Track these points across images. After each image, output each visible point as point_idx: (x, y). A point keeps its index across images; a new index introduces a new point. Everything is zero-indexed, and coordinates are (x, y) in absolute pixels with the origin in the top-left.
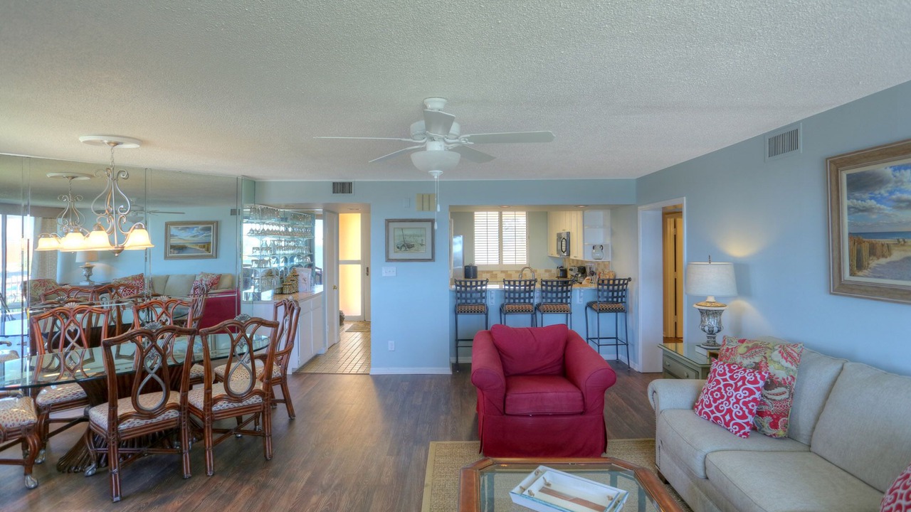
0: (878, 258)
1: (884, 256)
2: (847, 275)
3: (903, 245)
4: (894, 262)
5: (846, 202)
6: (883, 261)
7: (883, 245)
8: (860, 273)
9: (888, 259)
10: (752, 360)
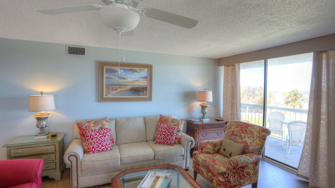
0: (114, 91)
1: (116, 90)
2: (104, 96)
3: (121, 88)
4: (118, 92)
5: (105, 75)
6: (115, 92)
7: (115, 88)
8: (109, 95)
9: (117, 91)
10: (99, 127)
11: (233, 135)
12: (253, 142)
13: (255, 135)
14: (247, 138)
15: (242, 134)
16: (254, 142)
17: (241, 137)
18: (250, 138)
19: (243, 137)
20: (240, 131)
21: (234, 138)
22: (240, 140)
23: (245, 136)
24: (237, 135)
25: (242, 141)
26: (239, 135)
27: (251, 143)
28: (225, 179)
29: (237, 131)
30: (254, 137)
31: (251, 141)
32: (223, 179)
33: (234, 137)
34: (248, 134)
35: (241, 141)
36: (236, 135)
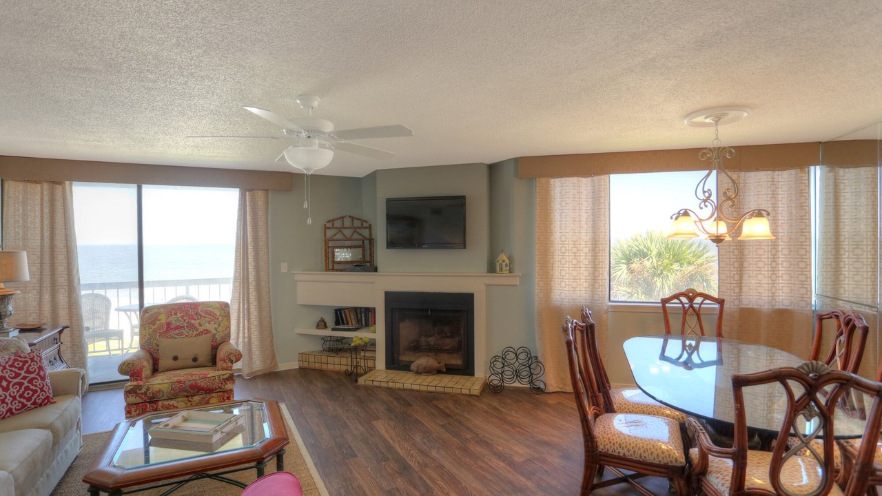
11: (172, 329)
12: (219, 325)
13: (218, 314)
14: (207, 325)
15: (193, 322)
16: (221, 325)
17: (192, 327)
18: (212, 323)
19: (198, 326)
20: (185, 318)
21: (177, 334)
22: (193, 331)
23: (201, 322)
24: (183, 327)
25: (198, 333)
26: (185, 325)
27: (216, 329)
28: (140, 397)
29: (178, 320)
30: (218, 319)
31: (216, 326)
32: (137, 398)
33: (177, 332)
34: (205, 317)
35: (195, 333)
36: (178, 328)
